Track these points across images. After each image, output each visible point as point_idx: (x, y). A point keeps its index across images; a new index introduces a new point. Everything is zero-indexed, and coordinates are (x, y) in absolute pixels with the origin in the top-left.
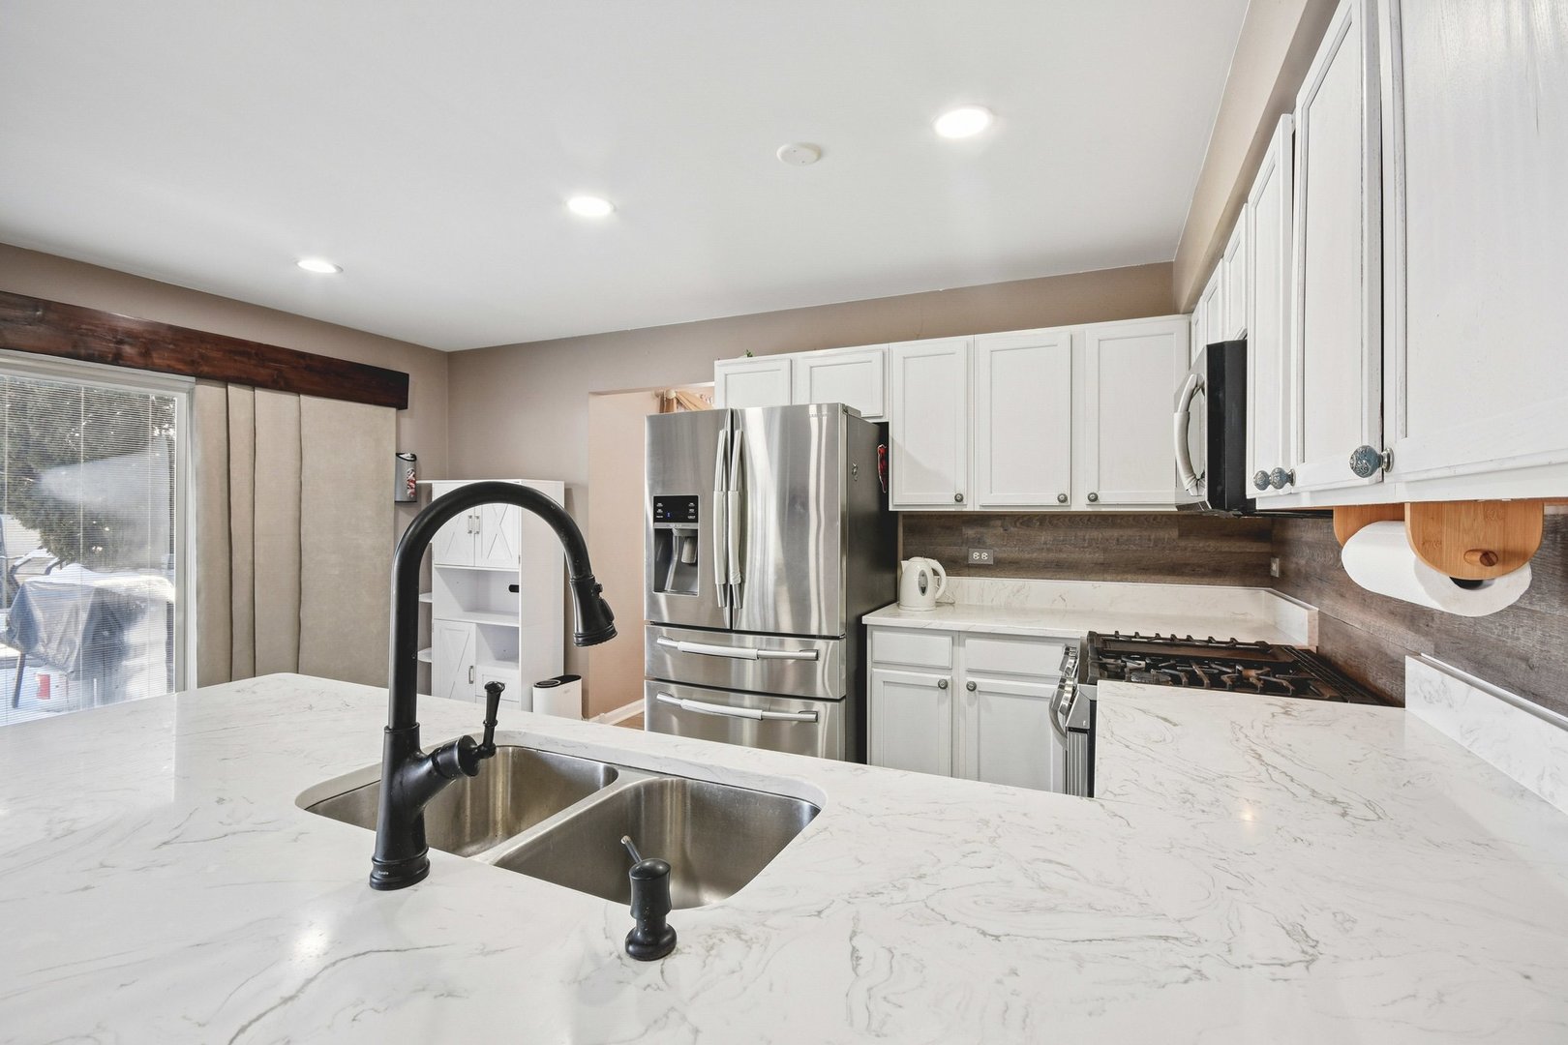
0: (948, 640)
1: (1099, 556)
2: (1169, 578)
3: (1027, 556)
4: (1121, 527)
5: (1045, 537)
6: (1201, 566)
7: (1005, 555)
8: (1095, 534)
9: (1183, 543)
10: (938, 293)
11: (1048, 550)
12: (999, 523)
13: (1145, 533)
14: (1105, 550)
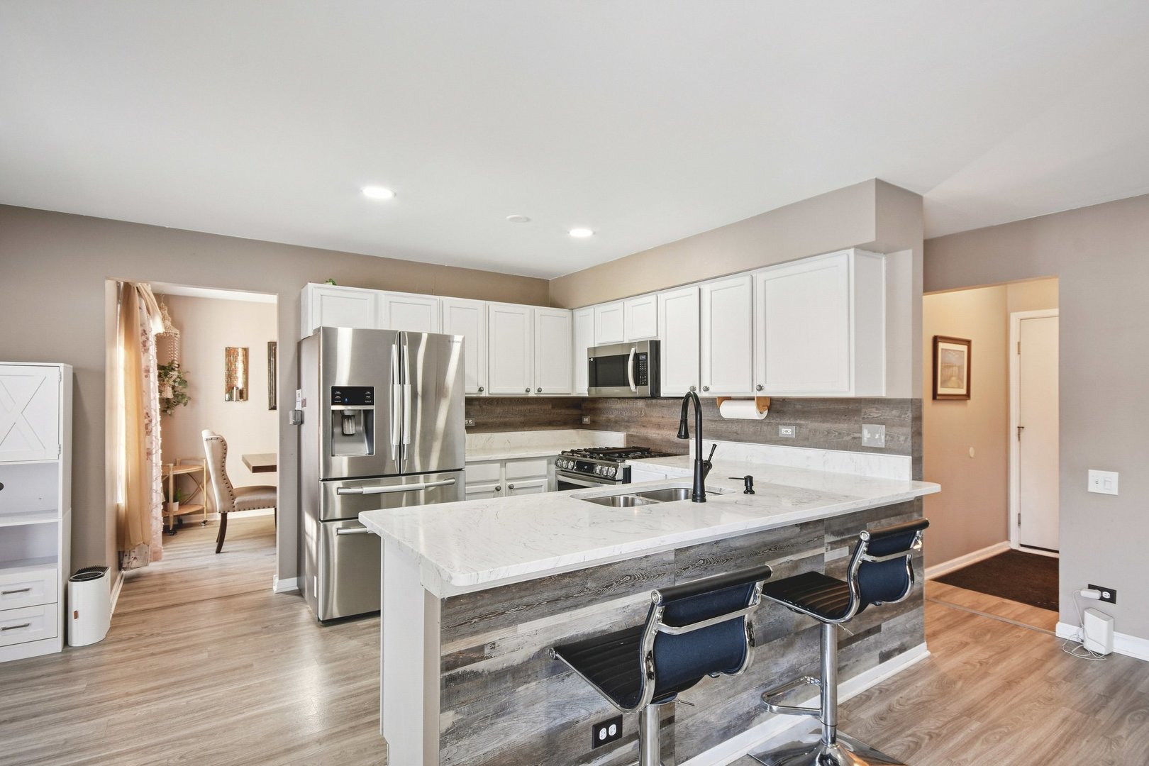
0: (498, 465)
1: (522, 419)
2: (549, 428)
3: (491, 420)
4: (529, 404)
5: (499, 410)
6: (559, 421)
7: (480, 421)
8: (521, 408)
9: (553, 411)
10: (444, 266)
11: (501, 417)
12: (477, 403)
13: (539, 407)
14: (525, 416)
